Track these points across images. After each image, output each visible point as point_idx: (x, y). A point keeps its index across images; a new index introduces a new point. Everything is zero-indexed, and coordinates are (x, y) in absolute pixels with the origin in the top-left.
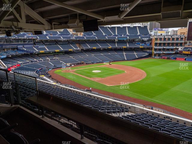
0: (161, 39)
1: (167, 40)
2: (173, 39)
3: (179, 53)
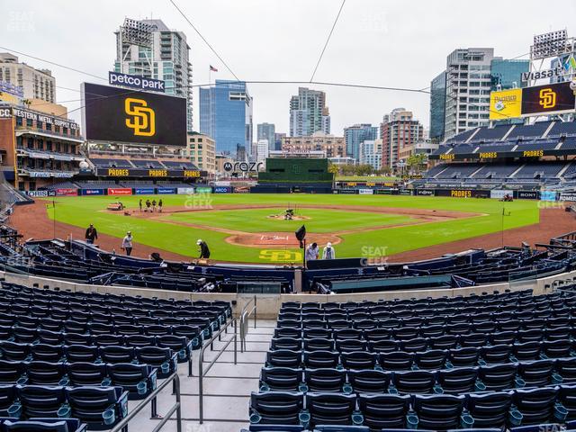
0: (30, 121)
1: (44, 128)
2: (57, 128)
3: (96, 175)
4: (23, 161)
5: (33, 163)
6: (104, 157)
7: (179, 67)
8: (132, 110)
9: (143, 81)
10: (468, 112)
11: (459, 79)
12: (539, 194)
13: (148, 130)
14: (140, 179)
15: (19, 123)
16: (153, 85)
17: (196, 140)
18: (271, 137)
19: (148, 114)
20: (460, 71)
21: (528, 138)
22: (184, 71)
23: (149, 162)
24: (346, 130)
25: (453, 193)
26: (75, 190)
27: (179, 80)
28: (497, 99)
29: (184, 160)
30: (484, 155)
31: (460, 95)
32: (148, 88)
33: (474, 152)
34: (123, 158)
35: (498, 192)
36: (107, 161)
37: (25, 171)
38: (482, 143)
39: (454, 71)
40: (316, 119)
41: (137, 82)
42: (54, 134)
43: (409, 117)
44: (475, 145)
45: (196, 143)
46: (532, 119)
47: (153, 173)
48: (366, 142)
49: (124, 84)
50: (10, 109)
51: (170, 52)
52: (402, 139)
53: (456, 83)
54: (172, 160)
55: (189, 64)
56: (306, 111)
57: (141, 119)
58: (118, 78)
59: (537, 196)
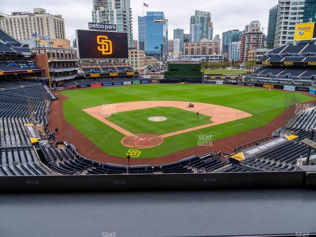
0: (53, 55)
1: (60, 57)
2: (66, 55)
3: (85, 77)
4: (51, 74)
5: (56, 75)
6: (88, 67)
7: (125, 12)
8: (100, 41)
9: (106, 26)
10: (288, 31)
11: (284, 11)
13: (109, 51)
14: (105, 78)
15: (49, 56)
16: (110, 27)
17: (134, 52)
18: (181, 37)
19: (108, 43)
20: (285, 6)
21: (313, 53)
22: (127, 14)
23: (110, 68)
24: (224, 34)
25: (264, 85)
26: (75, 86)
27: (125, 19)
28: (299, 28)
29: (127, 66)
30: (286, 63)
31: (284, 20)
32: (108, 29)
33: (281, 61)
34: (97, 67)
35: (287, 86)
36: (89, 69)
37: (53, 79)
38: (287, 55)
39: (282, 6)
40: (205, 29)
41: (102, 26)
42: (65, 59)
43: (257, 30)
44: (283, 56)
45: (134, 54)
47: (111, 74)
48: (233, 43)
49: (96, 28)
50: (45, 50)
51: (119, 4)
52: (251, 43)
53: (282, 13)
54: (121, 66)
55: (130, 9)
56: (199, 25)
57: (105, 46)
58: (93, 26)
59: (308, 90)
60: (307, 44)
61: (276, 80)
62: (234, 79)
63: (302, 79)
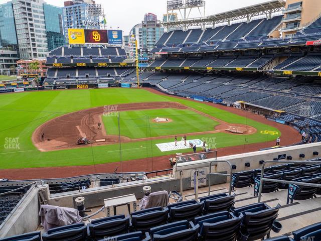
10: (35, 33)
12: (120, 84)
20: (26, 6)
21: (95, 56)
25: (78, 86)
30: (79, 64)
31: (29, 22)
33: (71, 63)
35: (101, 84)
44: (69, 58)
46: (90, 45)
59: (120, 85)
60: (80, 47)
61: (85, 80)
62: (28, 85)
63: (102, 77)
